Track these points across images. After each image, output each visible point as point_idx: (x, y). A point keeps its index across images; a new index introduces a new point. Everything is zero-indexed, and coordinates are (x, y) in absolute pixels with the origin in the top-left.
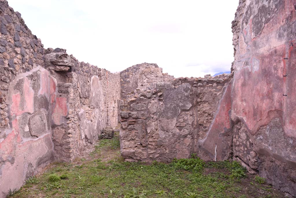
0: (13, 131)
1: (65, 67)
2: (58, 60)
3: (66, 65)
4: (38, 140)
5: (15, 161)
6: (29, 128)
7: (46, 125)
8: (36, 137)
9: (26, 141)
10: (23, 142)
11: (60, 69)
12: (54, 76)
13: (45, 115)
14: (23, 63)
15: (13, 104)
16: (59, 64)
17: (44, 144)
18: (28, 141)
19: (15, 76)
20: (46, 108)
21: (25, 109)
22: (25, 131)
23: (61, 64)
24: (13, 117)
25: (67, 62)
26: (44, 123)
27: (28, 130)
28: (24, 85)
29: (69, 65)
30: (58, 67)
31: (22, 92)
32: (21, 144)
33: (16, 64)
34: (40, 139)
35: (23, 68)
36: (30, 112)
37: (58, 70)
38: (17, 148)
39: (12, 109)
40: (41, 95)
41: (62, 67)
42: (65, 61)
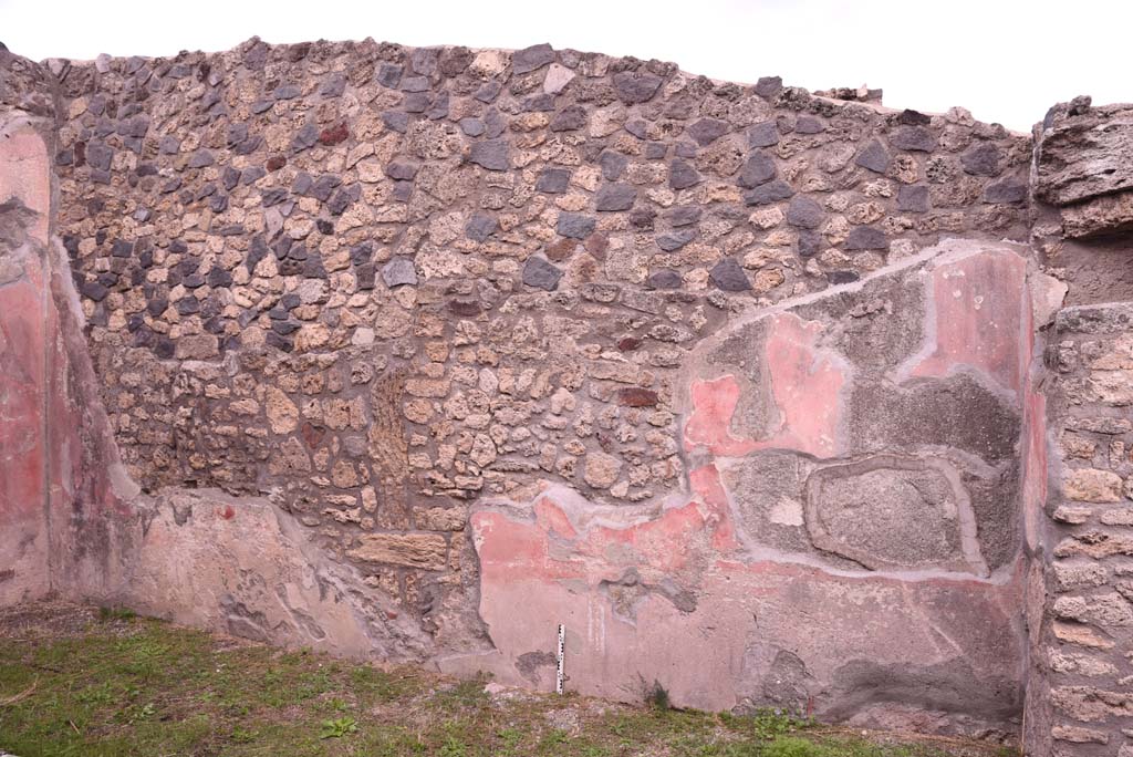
0: (693, 504)
1: (1108, 202)
2: (1044, 179)
3: (1108, 187)
4: (867, 580)
5: (697, 607)
6: (801, 512)
7: (969, 529)
8: (852, 563)
9: (771, 562)
10: (748, 556)
11: (1086, 226)
12: (1060, 271)
13: (954, 476)
14: (806, 255)
15: (693, 413)
16: (1065, 197)
17: (919, 615)
18: (788, 565)
19: (730, 314)
20: (982, 448)
21: (771, 434)
22: (774, 520)
23: (1074, 193)
24: (696, 457)
25: (1110, 172)
26: (949, 515)
27: (799, 522)
28: (769, 342)
29: (1122, 185)
30: (1070, 216)
31: (758, 371)
32: (733, 562)
33: (755, 268)
34: (884, 582)
35: (809, 275)
36: (807, 450)
37: (1080, 233)
38: (711, 568)
39: (689, 429)
40: (924, 380)
41: (1090, 212)
42: (1094, 166)
